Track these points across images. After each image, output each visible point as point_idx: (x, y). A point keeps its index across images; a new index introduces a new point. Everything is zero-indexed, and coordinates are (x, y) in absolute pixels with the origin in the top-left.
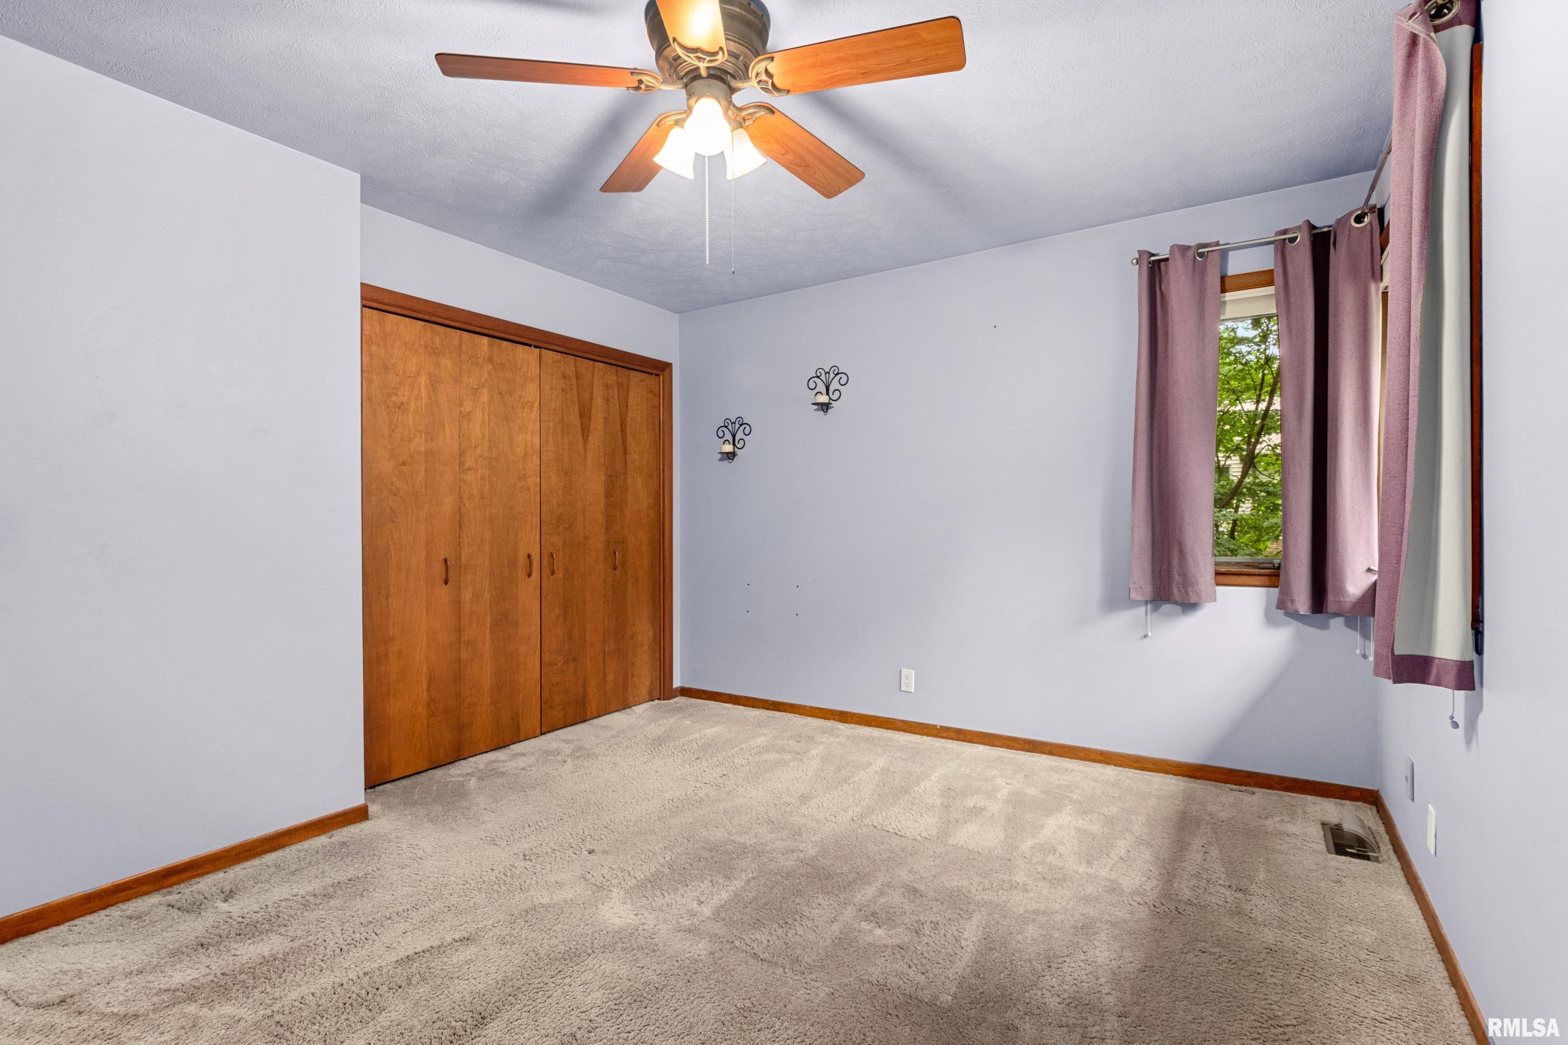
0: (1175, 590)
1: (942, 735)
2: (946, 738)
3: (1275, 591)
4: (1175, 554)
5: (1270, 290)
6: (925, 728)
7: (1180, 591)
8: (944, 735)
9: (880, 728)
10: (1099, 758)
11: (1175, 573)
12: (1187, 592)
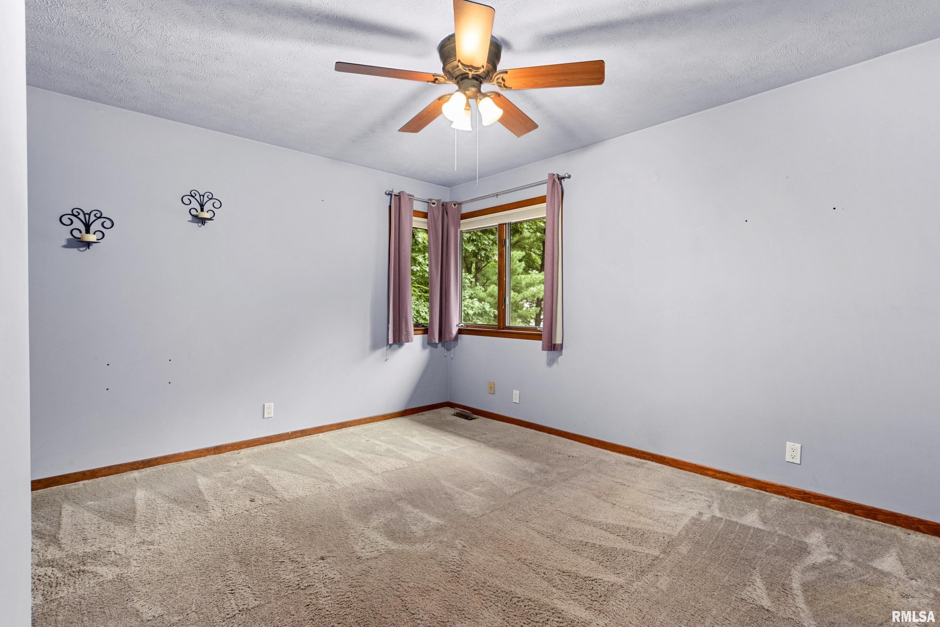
0: (403, 338)
1: (292, 437)
2: (295, 438)
3: (426, 335)
4: (404, 323)
5: (425, 220)
6: (281, 437)
7: (405, 338)
8: (294, 436)
9: (249, 447)
10: (371, 420)
11: (404, 331)
12: (408, 338)
